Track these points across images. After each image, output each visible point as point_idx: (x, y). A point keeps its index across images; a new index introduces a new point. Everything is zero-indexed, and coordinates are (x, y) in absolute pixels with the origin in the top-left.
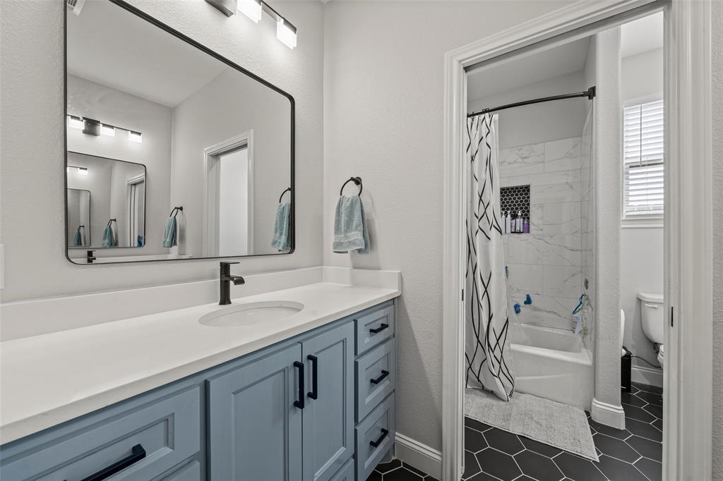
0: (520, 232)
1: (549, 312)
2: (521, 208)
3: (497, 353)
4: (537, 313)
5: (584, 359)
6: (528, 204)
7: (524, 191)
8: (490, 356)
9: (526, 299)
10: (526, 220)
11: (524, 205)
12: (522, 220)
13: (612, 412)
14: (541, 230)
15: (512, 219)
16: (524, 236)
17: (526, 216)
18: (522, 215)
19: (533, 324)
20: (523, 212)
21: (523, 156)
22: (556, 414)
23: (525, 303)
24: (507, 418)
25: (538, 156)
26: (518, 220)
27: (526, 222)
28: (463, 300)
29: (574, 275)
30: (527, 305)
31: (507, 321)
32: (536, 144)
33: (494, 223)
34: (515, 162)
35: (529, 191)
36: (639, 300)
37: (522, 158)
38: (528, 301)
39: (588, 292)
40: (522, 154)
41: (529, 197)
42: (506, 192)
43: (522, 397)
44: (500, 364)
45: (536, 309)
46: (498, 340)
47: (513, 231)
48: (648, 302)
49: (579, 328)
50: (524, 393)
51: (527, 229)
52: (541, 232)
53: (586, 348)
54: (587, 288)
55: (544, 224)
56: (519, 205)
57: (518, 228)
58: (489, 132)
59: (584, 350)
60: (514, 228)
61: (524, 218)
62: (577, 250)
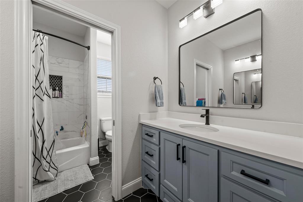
0: (57, 97)
1: (72, 131)
2: (58, 86)
3: (48, 159)
4: (67, 133)
5: (86, 145)
6: (62, 85)
7: (59, 78)
8: (44, 163)
9: (61, 128)
10: (60, 92)
11: (59, 85)
12: (58, 92)
13: (95, 160)
14: (68, 97)
15: (53, 91)
16: (60, 99)
17: (61, 90)
18: (58, 89)
19: (64, 139)
20: (59, 88)
21: (59, 62)
22: (77, 172)
23: (61, 130)
24: (56, 188)
25: (66, 64)
26: (56, 92)
27: (60, 93)
28: (31, 136)
29: (81, 115)
30: (62, 131)
31: (54, 141)
32: (65, 59)
33: (46, 92)
34: (55, 63)
35: (62, 78)
36: (100, 120)
37: (58, 63)
38: (62, 129)
39: (87, 120)
40: (58, 61)
41: (62, 82)
42: (52, 77)
43: (62, 174)
44: (49, 164)
45: (66, 132)
46: (48, 152)
47: (54, 97)
48: (103, 120)
49: (84, 134)
50: (63, 171)
51: (61, 96)
52: (68, 98)
53: (86, 141)
54: (87, 119)
55: (69, 94)
56: (57, 84)
57: (56, 96)
58: (42, 44)
59: (86, 142)
60: (54, 95)
61: (59, 91)
62: (82, 105)
